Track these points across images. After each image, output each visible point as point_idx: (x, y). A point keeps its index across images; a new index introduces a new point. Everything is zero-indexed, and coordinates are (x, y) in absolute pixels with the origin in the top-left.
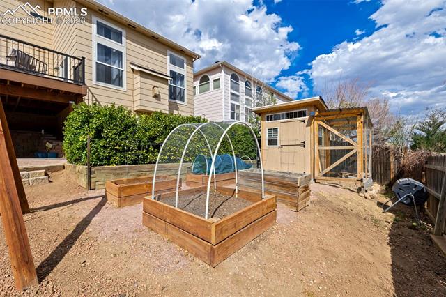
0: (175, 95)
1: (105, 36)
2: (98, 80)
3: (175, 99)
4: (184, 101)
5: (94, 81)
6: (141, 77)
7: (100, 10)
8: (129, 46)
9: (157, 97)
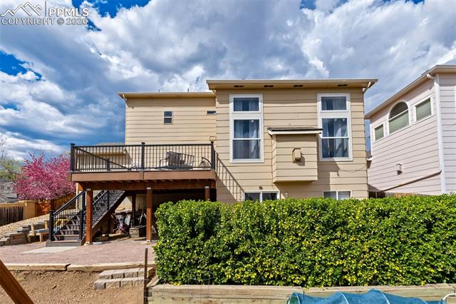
0: (331, 151)
1: (243, 110)
2: (235, 157)
3: (332, 156)
4: (347, 156)
5: (231, 160)
6: (277, 141)
7: (236, 86)
8: (267, 110)
9: (299, 161)
